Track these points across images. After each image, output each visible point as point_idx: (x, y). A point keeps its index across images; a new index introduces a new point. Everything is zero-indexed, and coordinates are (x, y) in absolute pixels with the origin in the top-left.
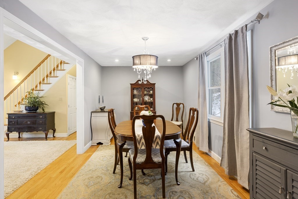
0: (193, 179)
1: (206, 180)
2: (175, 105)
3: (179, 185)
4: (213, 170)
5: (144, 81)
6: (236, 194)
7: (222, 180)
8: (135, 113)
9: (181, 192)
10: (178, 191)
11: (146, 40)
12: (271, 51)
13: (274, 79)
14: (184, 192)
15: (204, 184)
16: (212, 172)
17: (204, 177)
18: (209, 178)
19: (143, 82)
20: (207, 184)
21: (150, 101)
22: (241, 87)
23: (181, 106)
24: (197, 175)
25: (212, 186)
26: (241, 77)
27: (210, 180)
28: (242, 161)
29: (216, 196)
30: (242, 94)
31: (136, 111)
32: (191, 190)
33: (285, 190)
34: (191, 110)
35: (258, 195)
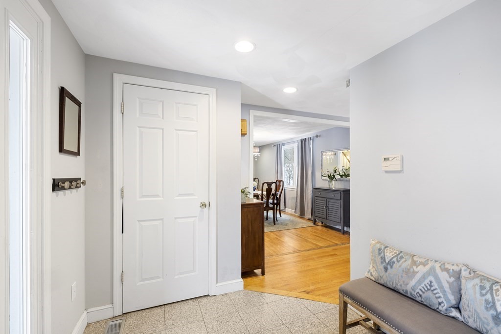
0: (283, 219)
6: (306, 221)
7: (297, 218)
12: (321, 153)
13: (322, 166)
14: (282, 223)
15: (290, 220)
16: (290, 216)
17: (287, 218)
18: (290, 218)
22: (307, 168)
26: (307, 163)
30: (308, 172)
33: (326, 207)
34: (277, 181)
35: (317, 214)
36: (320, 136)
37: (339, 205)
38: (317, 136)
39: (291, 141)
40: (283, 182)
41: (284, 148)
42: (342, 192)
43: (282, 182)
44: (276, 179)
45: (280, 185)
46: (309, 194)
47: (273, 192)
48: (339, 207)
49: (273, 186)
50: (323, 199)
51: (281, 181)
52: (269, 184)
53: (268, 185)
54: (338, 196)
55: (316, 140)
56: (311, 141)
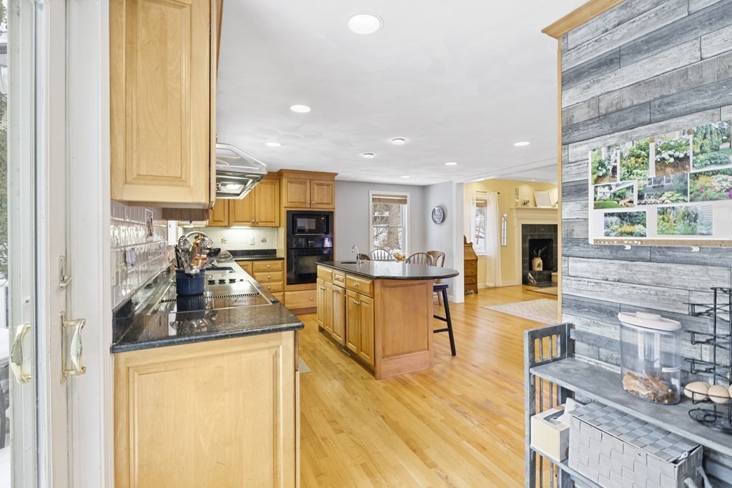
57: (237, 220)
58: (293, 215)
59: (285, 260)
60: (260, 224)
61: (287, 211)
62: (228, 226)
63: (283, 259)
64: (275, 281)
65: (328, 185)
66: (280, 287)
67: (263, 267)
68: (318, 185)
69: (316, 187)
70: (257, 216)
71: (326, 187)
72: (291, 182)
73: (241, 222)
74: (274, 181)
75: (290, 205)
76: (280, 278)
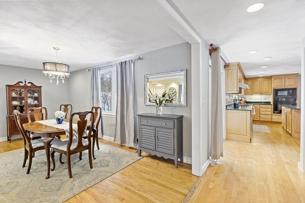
0: (102, 153)
1: (109, 151)
2: (62, 106)
3: (95, 159)
4: (110, 145)
5: (27, 83)
6: (128, 151)
7: (118, 148)
8: (29, 115)
9: (100, 161)
10: (98, 162)
11: (58, 50)
12: (144, 77)
13: (145, 90)
14: (102, 161)
15: (110, 153)
16: (110, 146)
17: (107, 150)
18: (110, 150)
19: (25, 84)
20: (111, 153)
21: (35, 103)
22: (128, 93)
23: (69, 107)
24: (103, 151)
25: (115, 152)
26: (128, 88)
27: (112, 150)
28: (129, 134)
29: (120, 156)
30: (129, 97)
31: (30, 113)
32: (105, 159)
33: (155, 136)
34: (93, 108)
35: (143, 145)
36: (142, 59)
37: (172, 134)
38: (140, 58)
39: (109, 65)
40: (101, 109)
41: (100, 73)
42: (176, 120)
43: (99, 110)
44: (92, 106)
45: (97, 113)
46: (131, 121)
47: (89, 124)
48: (172, 137)
49: (88, 117)
50: (152, 128)
51: (98, 108)
52: (82, 116)
53: (80, 116)
54: (170, 124)
55: (139, 63)
56: (132, 64)
57: (255, 92)
58: (276, 90)
59: (273, 105)
60: (263, 93)
61: (274, 89)
62: (252, 94)
63: (272, 105)
64: (268, 112)
65: (293, 78)
66: (270, 114)
67: (263, 107)
68: (288, 79)
69: (287, 80)
70: (262, 91)
71: (292, 79)
72: (275, 79)
73: (256, 93)
74: (269, 79)
75: (275, 87)
76: (271, 111)
